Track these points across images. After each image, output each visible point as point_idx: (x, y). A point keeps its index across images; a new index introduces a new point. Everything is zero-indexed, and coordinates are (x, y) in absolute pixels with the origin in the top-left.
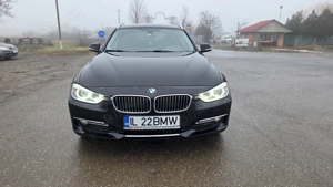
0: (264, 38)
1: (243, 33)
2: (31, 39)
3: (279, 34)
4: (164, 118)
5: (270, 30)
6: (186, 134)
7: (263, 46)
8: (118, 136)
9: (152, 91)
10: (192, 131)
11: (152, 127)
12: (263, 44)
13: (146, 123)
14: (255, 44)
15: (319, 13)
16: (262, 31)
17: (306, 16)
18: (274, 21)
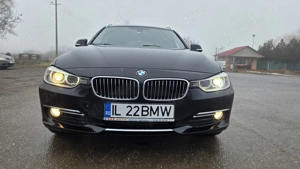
0: (239, 61)
1: (221, 57)
2: (30, 55)
3: (252, 59)
4: (155, 107)
5: (244, 55)
6: (180, 130)
7: (238, 69)
8: (97, 130)
9: (142, 73)
10: (188, 127)
11: (139, 119)
12: (239, 67)
13: (132, 113)
14: (232, 66)
15: (287, 42)
16: (238, 55)
17: (275, 44)
18: (248, 47)
